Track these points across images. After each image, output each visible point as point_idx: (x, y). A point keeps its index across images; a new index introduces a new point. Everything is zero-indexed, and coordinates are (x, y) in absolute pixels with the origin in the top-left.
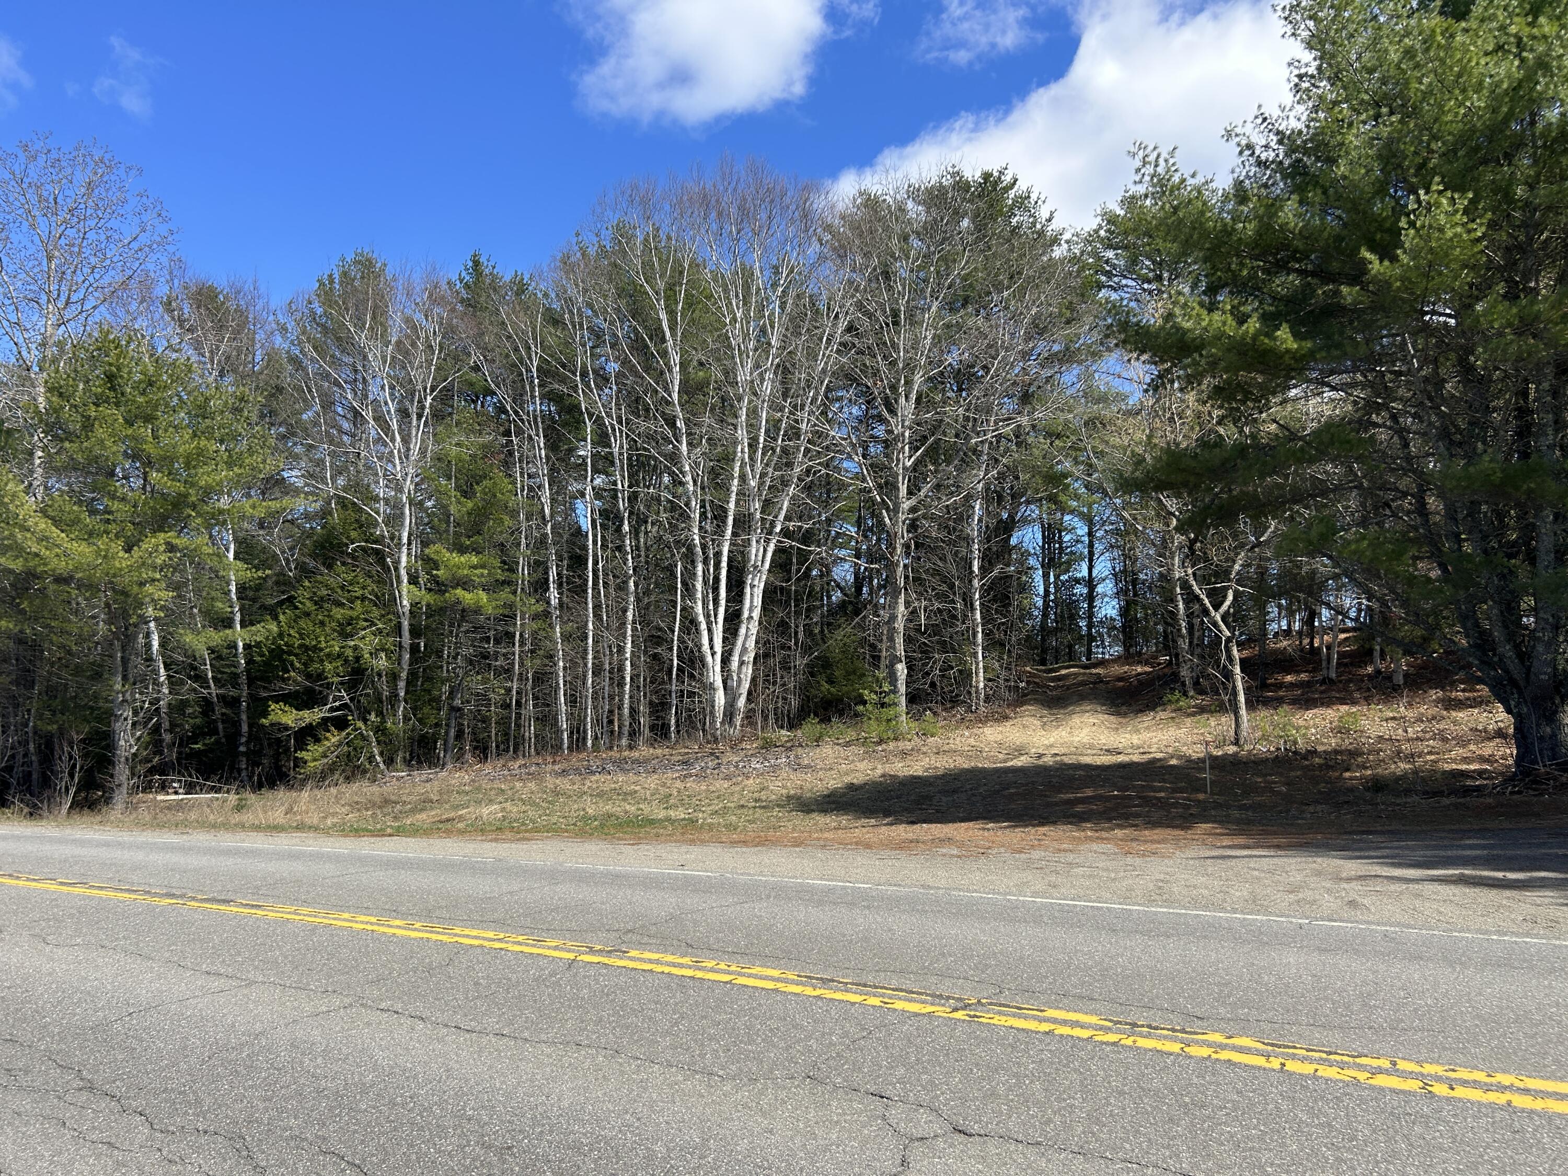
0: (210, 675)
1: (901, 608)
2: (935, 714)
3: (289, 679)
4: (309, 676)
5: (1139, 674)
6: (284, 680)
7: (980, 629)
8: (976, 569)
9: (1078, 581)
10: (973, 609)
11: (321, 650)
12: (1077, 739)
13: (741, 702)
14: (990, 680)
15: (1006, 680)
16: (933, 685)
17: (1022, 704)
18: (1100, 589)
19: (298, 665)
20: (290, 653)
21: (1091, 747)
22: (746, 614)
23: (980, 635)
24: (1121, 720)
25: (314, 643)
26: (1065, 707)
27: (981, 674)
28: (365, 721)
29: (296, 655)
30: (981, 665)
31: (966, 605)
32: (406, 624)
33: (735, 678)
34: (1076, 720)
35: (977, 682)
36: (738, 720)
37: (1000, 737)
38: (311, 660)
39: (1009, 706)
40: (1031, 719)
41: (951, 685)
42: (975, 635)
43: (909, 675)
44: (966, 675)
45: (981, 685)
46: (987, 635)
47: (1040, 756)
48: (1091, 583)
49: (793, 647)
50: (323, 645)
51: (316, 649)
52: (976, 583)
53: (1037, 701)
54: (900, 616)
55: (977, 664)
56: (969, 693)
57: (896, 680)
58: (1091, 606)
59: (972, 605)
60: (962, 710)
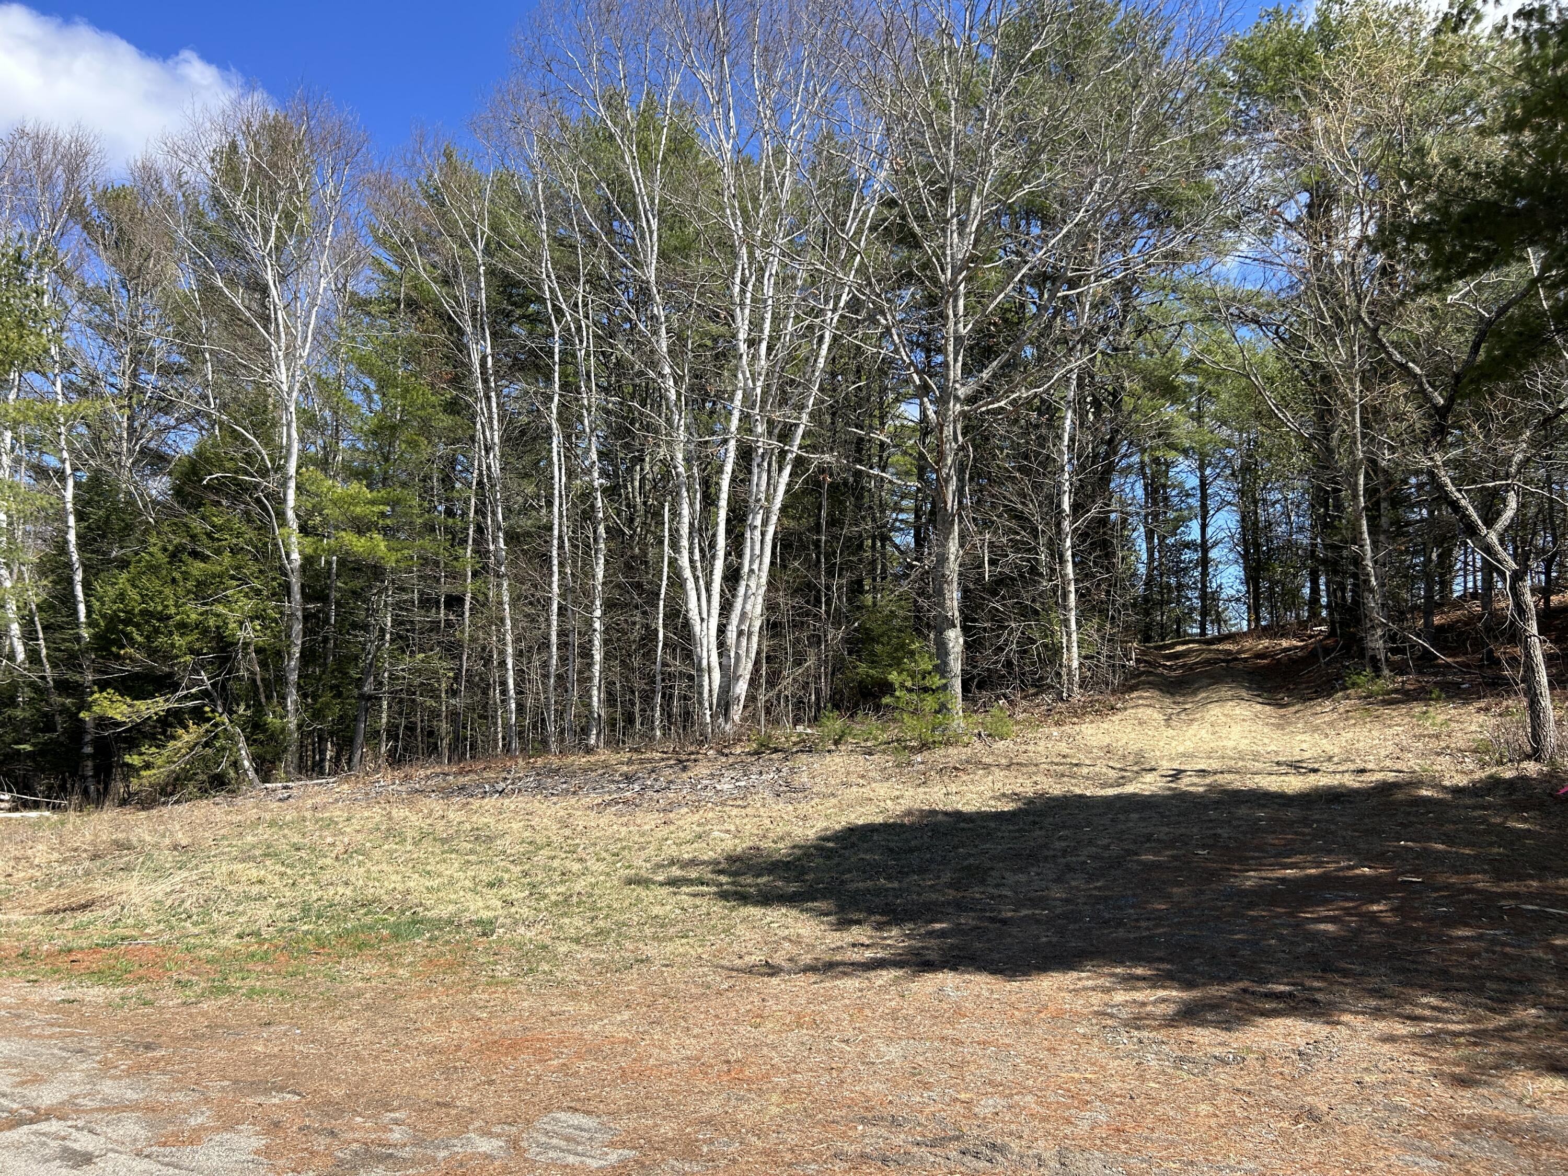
0: (44, 652)
1: (953, 547)
2: (1011, 703)
3: (123, 658)
4: (152, 653)
5: (1288, 649)
6: (118, 657)
7: (1072, 588)
8: (1066, 506)
9: (1187, 545)
10: (1062, 561)
11: (169, 617)
12: (1231, 744)
13: (741, 688)
14: (1086, 658)
15: (1109, 657)
16: (1009, 664)
17: (1133, 689)
18: (1213, 554)
19: (139, 639)
20: (128, 622)
21: (1256, 757)
22: (746, 569)
23: (1072, 596)
24: (1282, 711)
25: (160, 608)
26: (1195, 693)
27: (1075, 649)
28: (231, 712)
29: (137, 626)
30: (1074, 637)
31: (1052, 556)
32: (296, 582)
33: (732, 654)
34: (1215, 712)
35: (1070, 659)
36: (737, 713)
37: (1107, 740)
38: (157, 631)
39: (1114, 692)
40: (1149, 711)
41: (1033, 664)
42: (1065, 596)
43: (968, 646)
44: (1055, 651)
45: (1075, 664)
46: (1082, 595)
47: (1177, 775)
48: (1204, 547)
49: (824, 616)
50: (173, 610)
51: (164, 618)
52: (1066, 525)
53: (1152, 685)
54: (952, 558)
55: (1069, 635)
56: (1058, 675)
57: (947, 654)
58: (1204, 574)
59: (1061, 557)
60: (1048, 698)
